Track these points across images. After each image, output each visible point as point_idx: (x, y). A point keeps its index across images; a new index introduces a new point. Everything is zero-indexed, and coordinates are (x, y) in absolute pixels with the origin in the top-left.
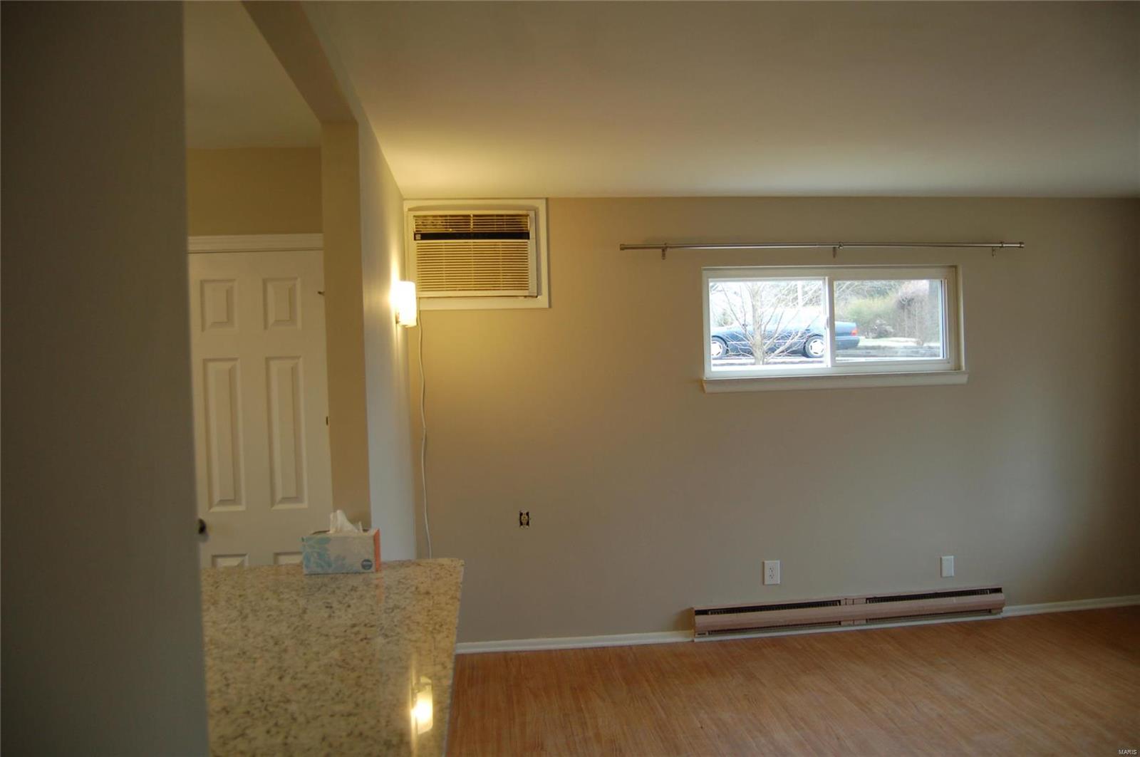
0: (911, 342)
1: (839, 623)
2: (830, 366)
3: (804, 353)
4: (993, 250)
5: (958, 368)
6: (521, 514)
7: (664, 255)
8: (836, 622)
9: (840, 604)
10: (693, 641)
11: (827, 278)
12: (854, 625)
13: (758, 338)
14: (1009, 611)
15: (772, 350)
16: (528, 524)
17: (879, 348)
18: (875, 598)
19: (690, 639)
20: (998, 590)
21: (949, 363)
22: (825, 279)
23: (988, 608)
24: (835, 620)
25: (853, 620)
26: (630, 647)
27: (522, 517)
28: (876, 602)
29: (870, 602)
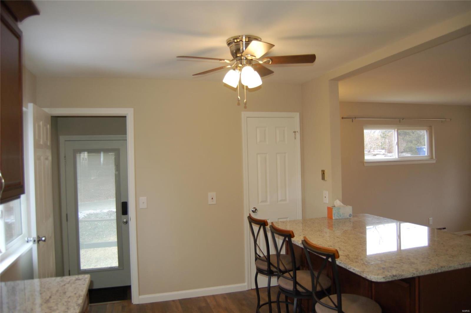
2: (397, 157)
4: (442, 121)
5: (433, 158)
11: (396, 129)
21: (429, 156)
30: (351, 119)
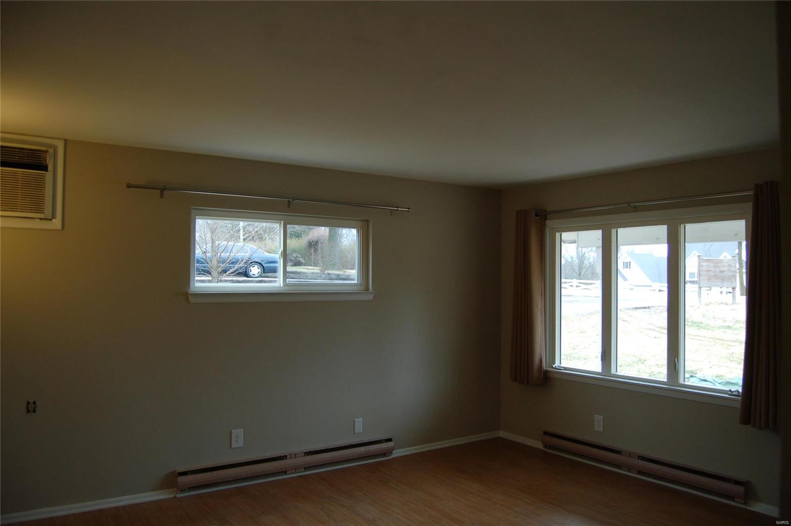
0: (316, 270)
1: (285, 472)
2: (282, 285)
3: (246, 274)
4: (391, 212)
5: (367, 289)
6: (28, 403)
7: (162, 195)
8: (284, 472)
9: (286, 459)
10: (176, 497)
11: (282, 222)
12: (296, 473)
13: (215, 262)
14: (397, 453)
15: (225, 271)
16: (34, 411)
17: (296, 272)
18: (311, 452)
19: (172, 496)
20: (390, 440)
21: (361, 286)
22: (281, 223)
23: (383, 453)
24: (283, 470)
25: (296, 469)
26: (124, 507)
27: (30, 406)
28: (311, 455)
29: (307, 455)
30: (158, 192)
